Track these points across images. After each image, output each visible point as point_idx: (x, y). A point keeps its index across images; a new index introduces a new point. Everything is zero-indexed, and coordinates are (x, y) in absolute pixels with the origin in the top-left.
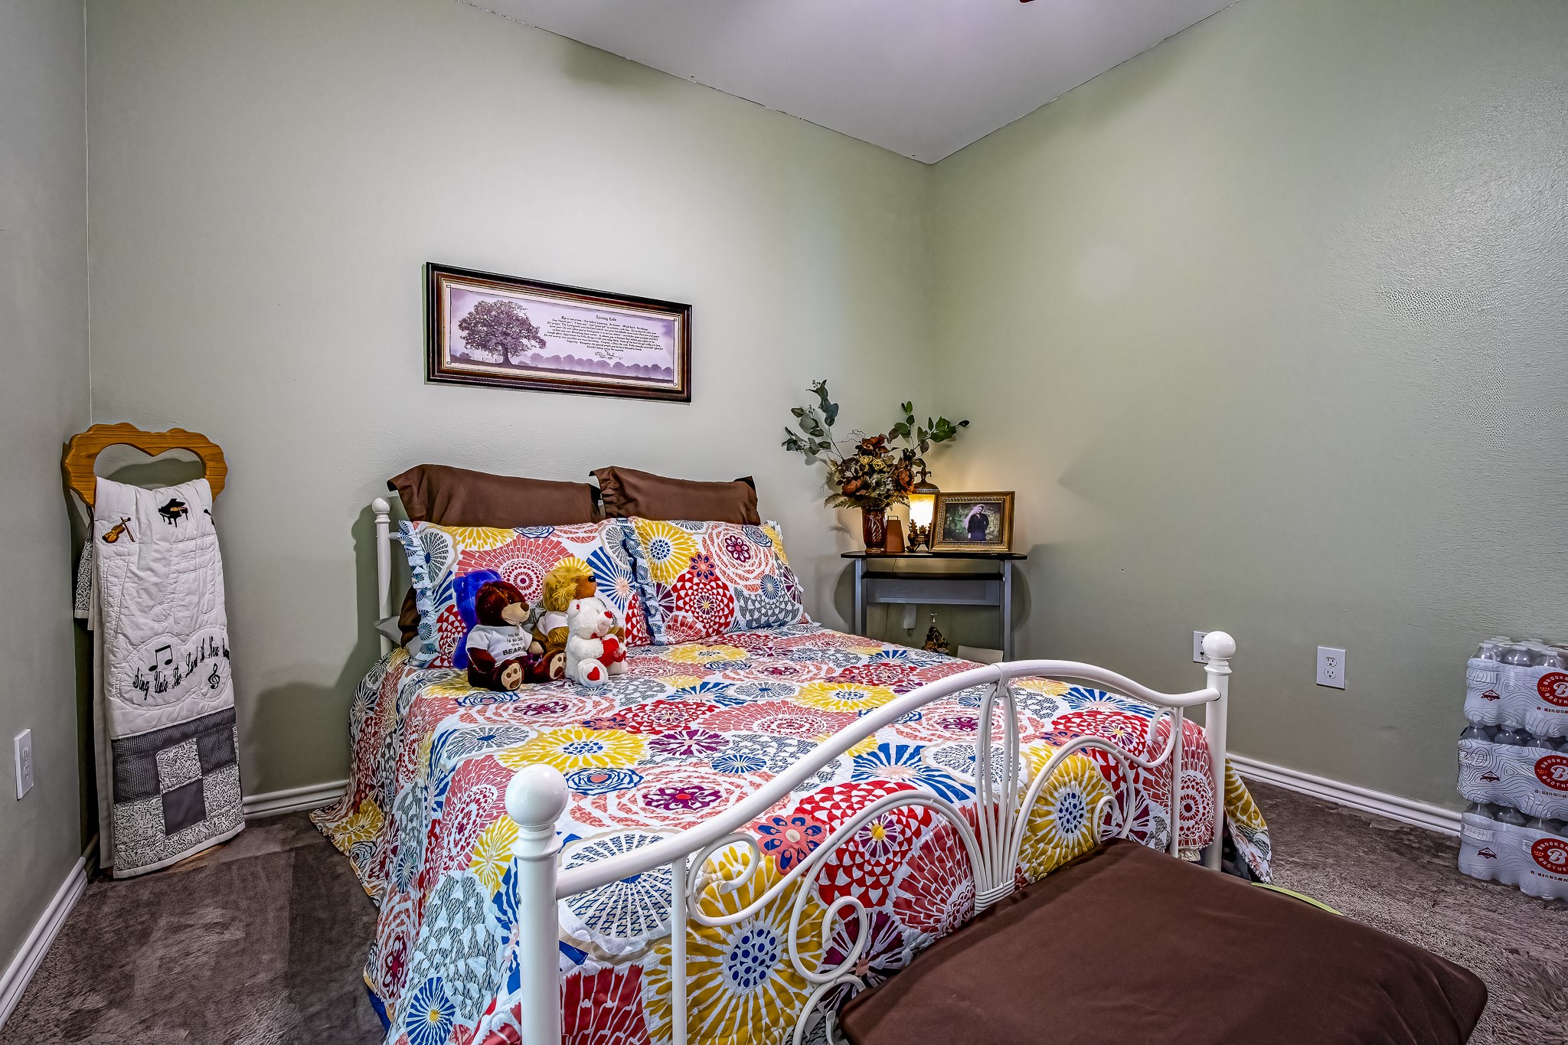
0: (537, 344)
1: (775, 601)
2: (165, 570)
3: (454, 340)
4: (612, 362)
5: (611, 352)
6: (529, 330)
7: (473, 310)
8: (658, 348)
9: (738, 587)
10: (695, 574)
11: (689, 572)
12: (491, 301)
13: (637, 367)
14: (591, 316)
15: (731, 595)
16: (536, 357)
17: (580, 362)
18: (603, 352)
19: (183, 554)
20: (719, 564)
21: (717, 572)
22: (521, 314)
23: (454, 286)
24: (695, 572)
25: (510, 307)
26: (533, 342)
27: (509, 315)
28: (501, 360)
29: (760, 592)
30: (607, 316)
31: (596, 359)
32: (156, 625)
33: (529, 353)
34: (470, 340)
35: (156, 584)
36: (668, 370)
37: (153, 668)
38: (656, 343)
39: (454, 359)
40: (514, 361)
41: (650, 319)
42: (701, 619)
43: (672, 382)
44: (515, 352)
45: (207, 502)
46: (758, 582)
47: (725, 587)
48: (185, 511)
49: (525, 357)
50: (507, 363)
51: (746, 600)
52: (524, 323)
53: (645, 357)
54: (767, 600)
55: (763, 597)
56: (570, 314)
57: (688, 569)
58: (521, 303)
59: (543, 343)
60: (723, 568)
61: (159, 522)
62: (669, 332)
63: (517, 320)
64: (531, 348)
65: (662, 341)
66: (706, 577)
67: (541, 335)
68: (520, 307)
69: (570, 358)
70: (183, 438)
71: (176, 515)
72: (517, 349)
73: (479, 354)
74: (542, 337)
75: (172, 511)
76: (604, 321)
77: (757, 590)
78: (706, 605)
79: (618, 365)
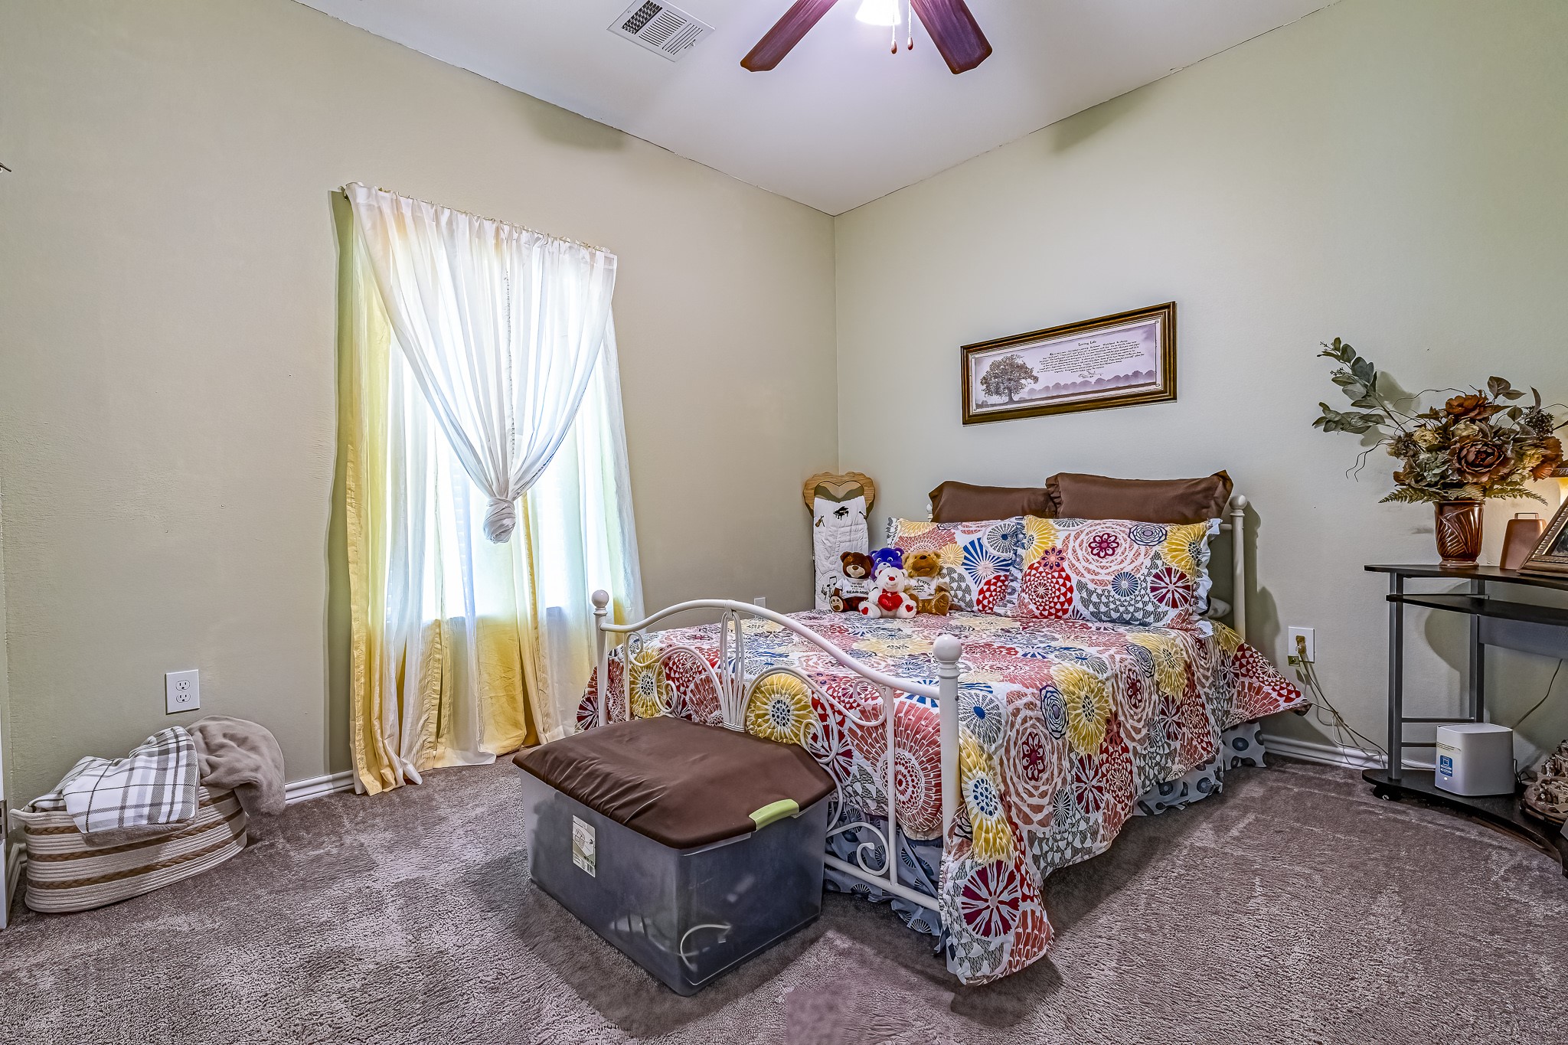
0: (1032, 381)
1: (1128, 598)
2: (834, 540)
3: (978, 393)
4: (1093, 380)
5: (1092, 371)
6: (1026, 372)
7: (989, 369)
8: (1139, 354)
9: (1083, 580)
10: (1042, 565)
11: (1038, 562)
12: (999, 358)
13: (1117, 378)
14: (1074, 346)
15: (1071, 586)
16: (1032, 391)
17: (1066, 386)
18: (1086, 373)
19: (843, 533)
20: (1071, 558)
21: (1065, 565)
22: (1020, 362)
23: (977, 356)
24: (1043, 562)
25: (1013, 359)
26: (1029, 380)
27: (1011, 365)
28: (1006, 399)
29: (1110, 587)
30: (1088, 341)
31: (1079, 380)
32: (831, 566)
33: (1026, 389)
34: (988, 391)
35: (830, 547)
36: (1150, 374)
37: (828, 586)
38: (1137, 350)
39: (978, 406)
40: (1016, 398)
41: (1130, 330)
42: (1034, 601)
43: (1154, 383)
44: (1017, 392)
45: (863, 508)
46: (1111, 578)
47: (1068, 578)
48: (847, 512)
49: (1023, 394)
50: (1011, 401)
51: (1090, 593)
52: (1022, 368)
53: (1125, 368)
54: (1117, 597)
55: (1113, 593)
56: (1055, 350)
57: (1038, 560)
58: (1019, 354)
59: (1036, 379)
60: (1074, 562)
61: (834, 519)
62: (1150, 335)
63: (1018, 367)
64: (1027, 383)
65: (1143, 347)
66: (1051, 568)
67: (1035, 373)
68: (1019, 357)
69: (1057, 386)
70: (854, 476)
71: (842, 514)
72: (1018, 388)
73: (995, 399)
74: (1035, 375)
75: (841, 512)
76: (1086, 346)
77: (1106, 585)
78: (1041, 590)
79: (1099, 381)
